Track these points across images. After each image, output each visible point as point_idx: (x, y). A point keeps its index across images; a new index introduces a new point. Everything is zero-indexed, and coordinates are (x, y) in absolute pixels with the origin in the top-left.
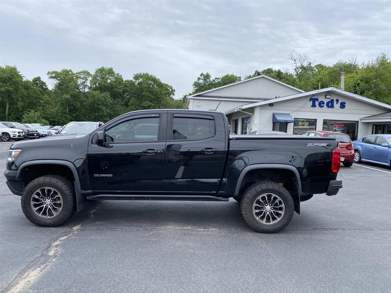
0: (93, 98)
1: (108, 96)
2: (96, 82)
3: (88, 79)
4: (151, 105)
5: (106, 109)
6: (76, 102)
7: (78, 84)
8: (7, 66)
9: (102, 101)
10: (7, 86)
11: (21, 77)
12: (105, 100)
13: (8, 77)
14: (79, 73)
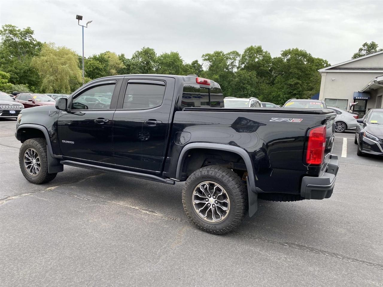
0: (240, 77)
1: (254, 74)
2: (245, 61)
3: (237, 59)
4: (299, 83)
5: (251, 88)
6: (225, 82)
7: (228, 64)
8: (172, 52)
9: (248, 80)
10: (170, 69)
11: (182, 61)
12: (251, 79)
13: (171, 61)
14: (229, 54)
